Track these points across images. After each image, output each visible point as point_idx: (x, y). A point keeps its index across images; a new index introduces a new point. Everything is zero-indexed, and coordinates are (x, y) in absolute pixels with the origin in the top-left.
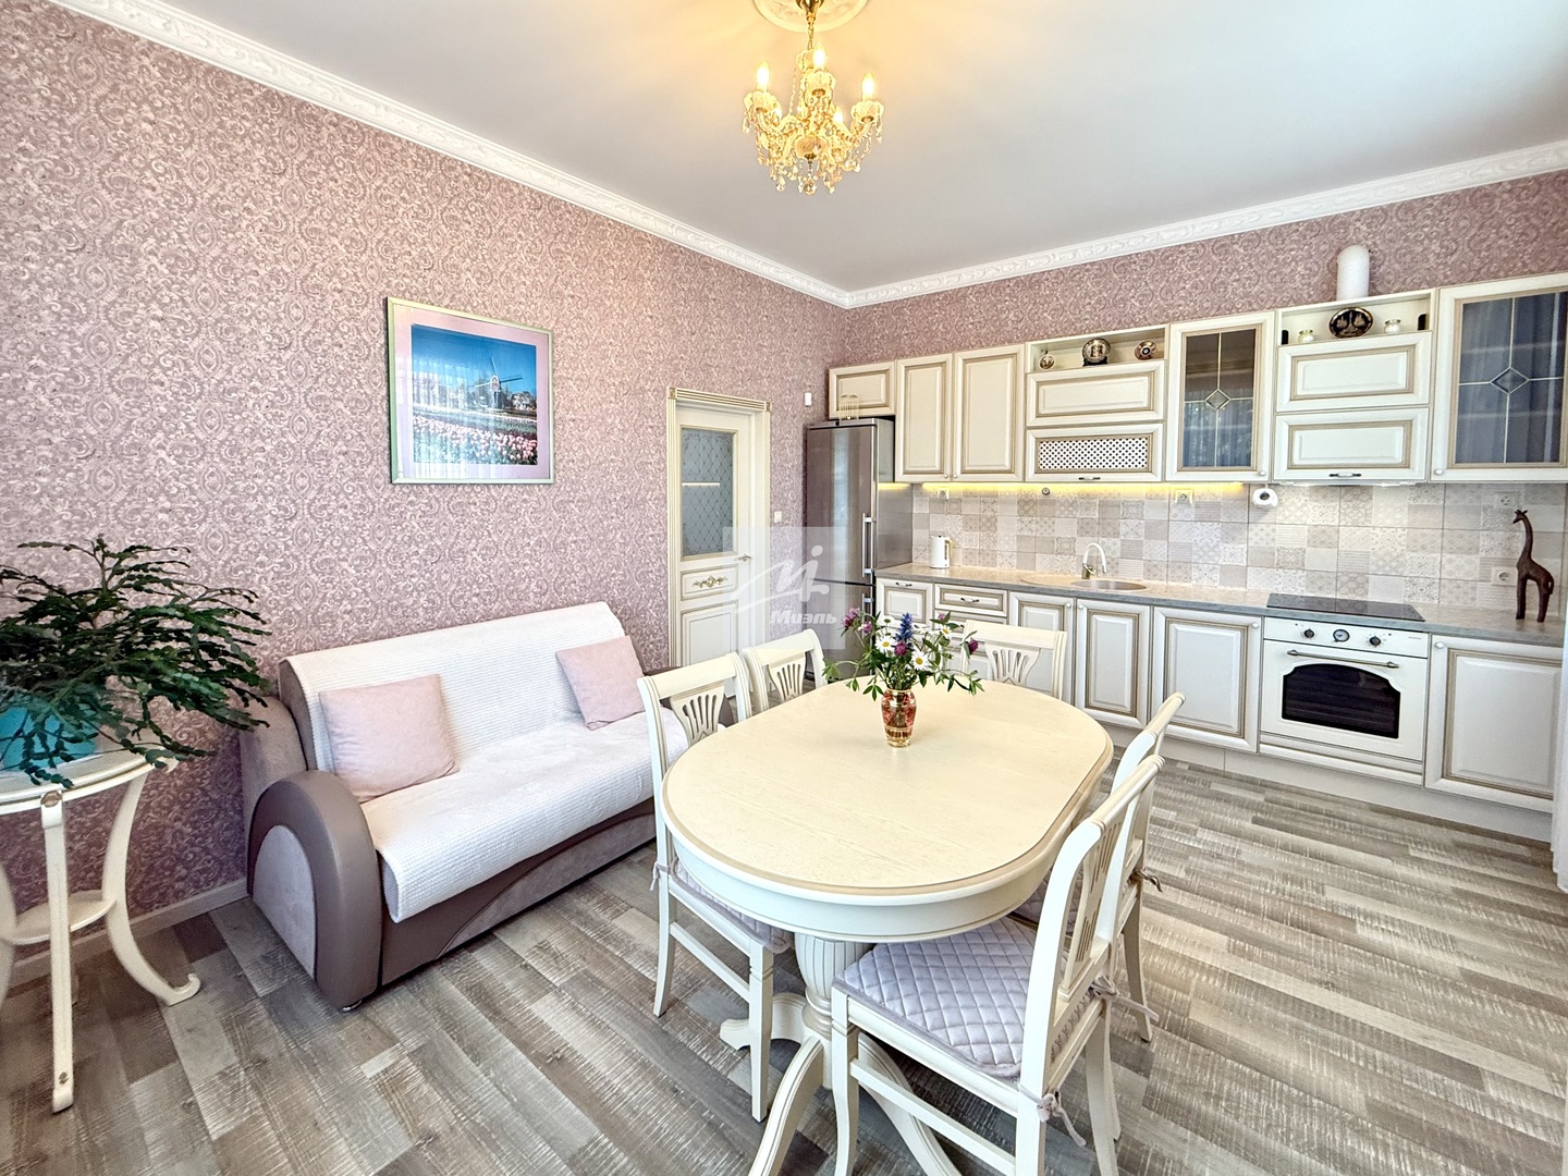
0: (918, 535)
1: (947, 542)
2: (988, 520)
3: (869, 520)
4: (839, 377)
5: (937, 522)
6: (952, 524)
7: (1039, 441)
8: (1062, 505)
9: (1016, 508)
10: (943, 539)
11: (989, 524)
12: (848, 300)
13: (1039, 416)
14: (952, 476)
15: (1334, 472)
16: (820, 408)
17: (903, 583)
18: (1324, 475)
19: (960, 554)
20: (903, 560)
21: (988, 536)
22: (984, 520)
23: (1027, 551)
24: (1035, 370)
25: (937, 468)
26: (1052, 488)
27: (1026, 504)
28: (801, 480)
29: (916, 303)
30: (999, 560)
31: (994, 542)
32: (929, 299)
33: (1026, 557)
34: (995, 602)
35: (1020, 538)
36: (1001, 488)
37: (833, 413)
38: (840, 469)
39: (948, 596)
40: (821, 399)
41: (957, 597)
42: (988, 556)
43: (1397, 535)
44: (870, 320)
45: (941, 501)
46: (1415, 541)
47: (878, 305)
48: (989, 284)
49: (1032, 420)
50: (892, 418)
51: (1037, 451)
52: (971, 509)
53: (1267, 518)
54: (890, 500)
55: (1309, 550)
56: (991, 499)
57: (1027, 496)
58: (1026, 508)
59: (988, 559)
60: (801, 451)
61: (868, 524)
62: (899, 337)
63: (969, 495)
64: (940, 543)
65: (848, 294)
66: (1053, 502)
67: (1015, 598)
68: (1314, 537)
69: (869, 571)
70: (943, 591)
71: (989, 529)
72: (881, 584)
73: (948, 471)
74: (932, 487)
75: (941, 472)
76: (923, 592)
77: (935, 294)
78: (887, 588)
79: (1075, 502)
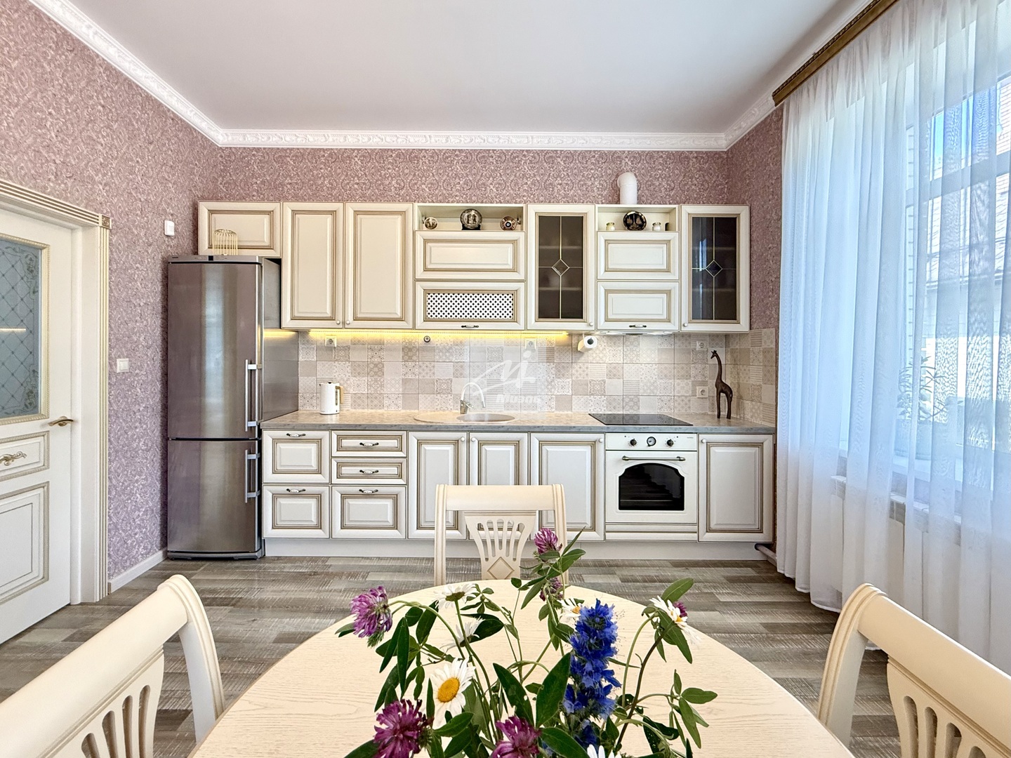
0: (304, 382)
1: (337, 388)
2: (376, 365)
3: (253, 367)
4: (211, 212)
5: (323, 369)
6: (339, 371)
7: (427, 292)
8: (441, 351)
9: (401, 354)
10: (333, 386)
11: (376, 370)
12: (222, 136)
13: (426, 270)
14: (344, 323)
15: (632, 324)
16: (187, 243)
17: (295, 434)
18: (626, 326)
19: (348, 400)
20: (290, 408)
21: (376, 381)
22: (372, 366)
23: (411, 393)
24: (420, 229)
25: (329, 314)
26: (431, 335)
27: (409, 351)
28: (159, 322)
29: (301, 155)
30: (386, 402)
31: (382, 386)
32: (315, 153)
33: (409, 397)
34: (394, 443)
35: (405, 382)
36: (387, 336)
37: (204, 250)
38: (213, 311)
39: (345, 443)
40: (187, 233)
41: (356, 443)
42: (374, 399)
43: (653, 368)
44: (248, 163)
45: (329, 348)
46: (661, 372)
47: (258, 150)
48: (373, 150)
49: (420, 274)
50: (278, 261)
51: (425, 301)
52: (357, 356)
53: (582, 359)
54: (276, 348)
55: (607, 380)
56: (378, 346)
57: (410, 343)
58: (410, 354)
59: (376, 402)
60: (159, 288)
61: (251, 371)
62: (282, 185)
63: (356, 343)
64: (330, 390)
65: (221, 131)
66: (433, 349)
67: (413, 437)
68: (610, 371)
69: (253, 424)
70: (339, 438)
71: (376, 373)
72: (267, 437)
73: (340, 317)
74: (318, 334)
75: (331, 319)
76: (319, 441)
77: (320, 150)
78: (276, 441)
79: (451, 348)
